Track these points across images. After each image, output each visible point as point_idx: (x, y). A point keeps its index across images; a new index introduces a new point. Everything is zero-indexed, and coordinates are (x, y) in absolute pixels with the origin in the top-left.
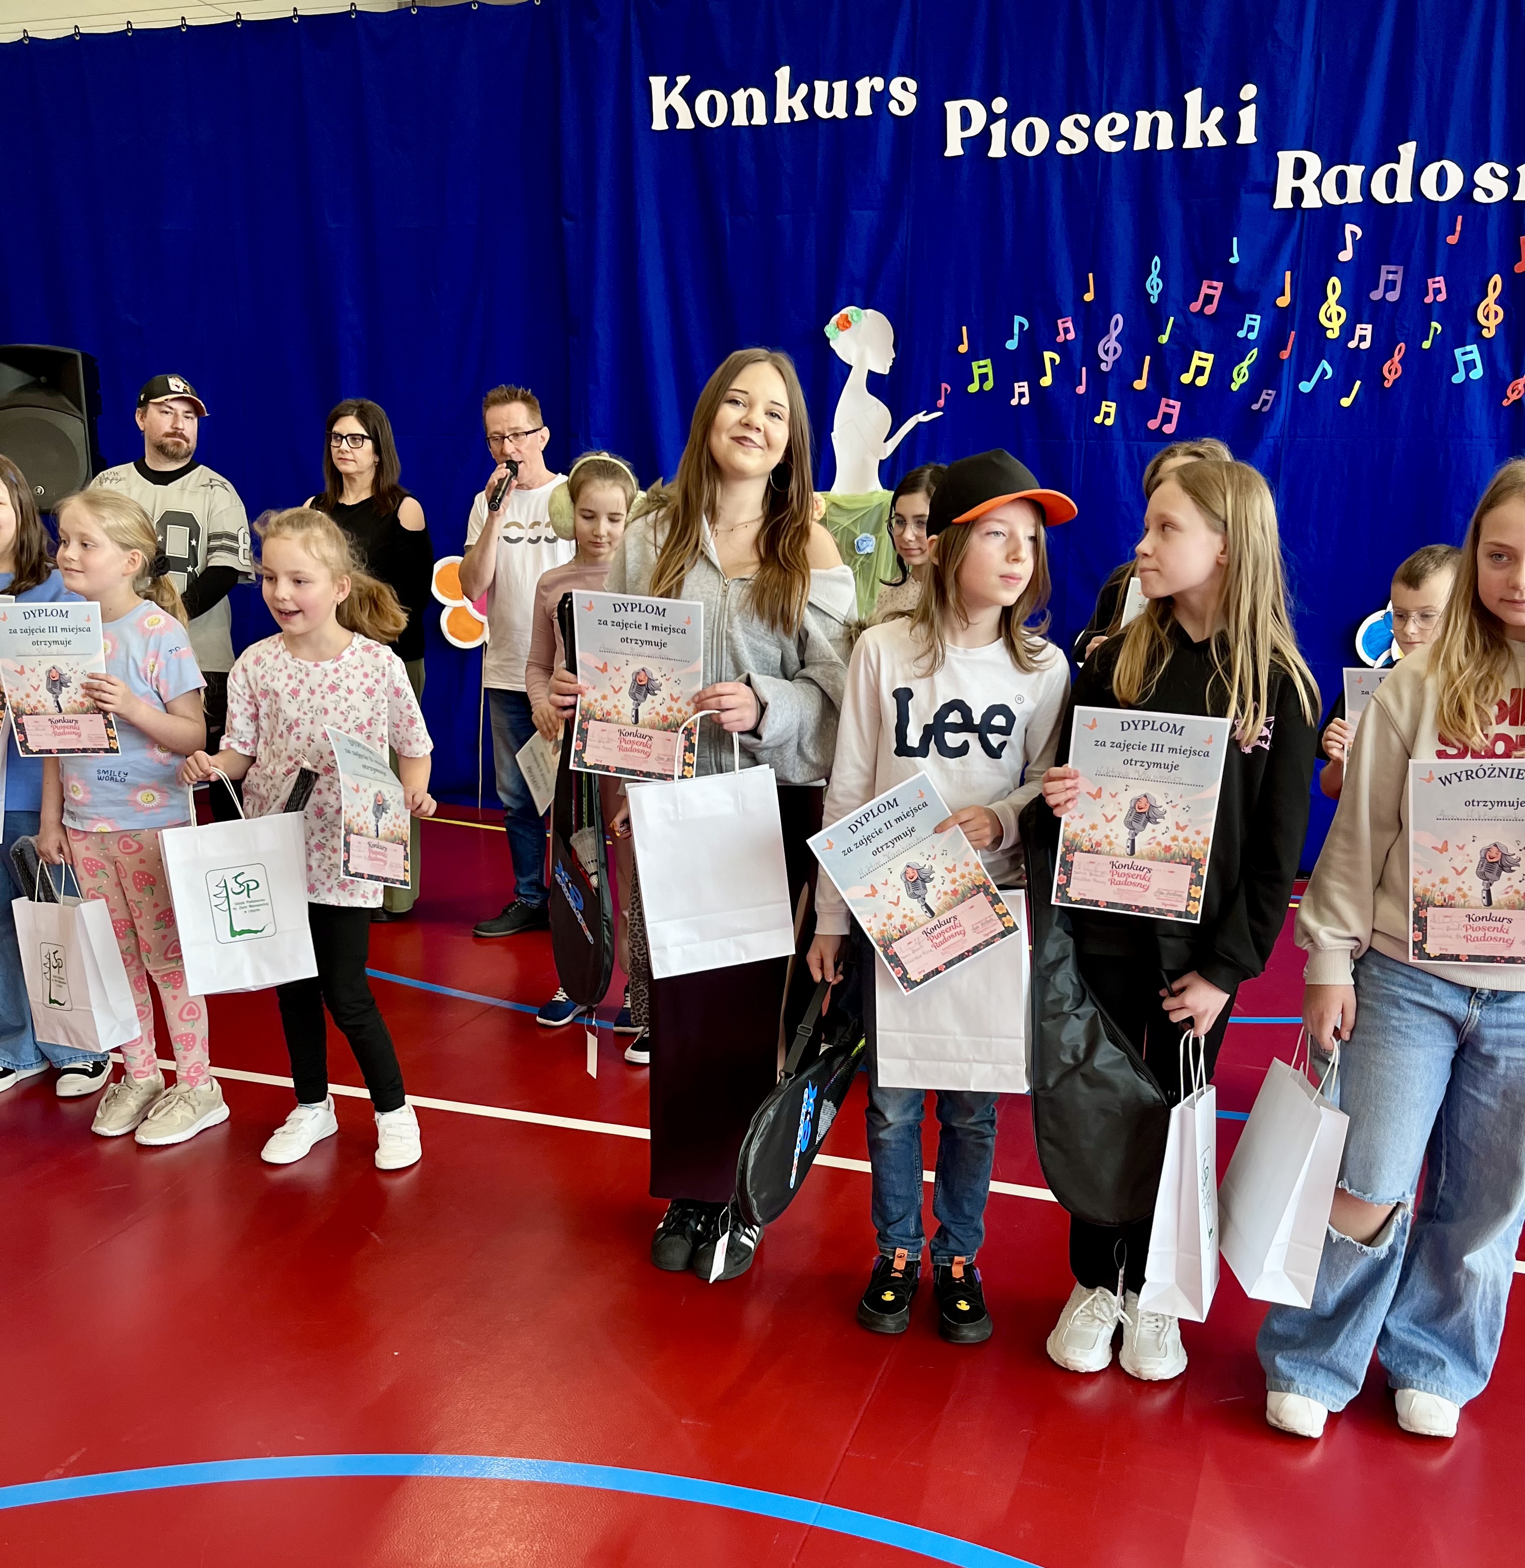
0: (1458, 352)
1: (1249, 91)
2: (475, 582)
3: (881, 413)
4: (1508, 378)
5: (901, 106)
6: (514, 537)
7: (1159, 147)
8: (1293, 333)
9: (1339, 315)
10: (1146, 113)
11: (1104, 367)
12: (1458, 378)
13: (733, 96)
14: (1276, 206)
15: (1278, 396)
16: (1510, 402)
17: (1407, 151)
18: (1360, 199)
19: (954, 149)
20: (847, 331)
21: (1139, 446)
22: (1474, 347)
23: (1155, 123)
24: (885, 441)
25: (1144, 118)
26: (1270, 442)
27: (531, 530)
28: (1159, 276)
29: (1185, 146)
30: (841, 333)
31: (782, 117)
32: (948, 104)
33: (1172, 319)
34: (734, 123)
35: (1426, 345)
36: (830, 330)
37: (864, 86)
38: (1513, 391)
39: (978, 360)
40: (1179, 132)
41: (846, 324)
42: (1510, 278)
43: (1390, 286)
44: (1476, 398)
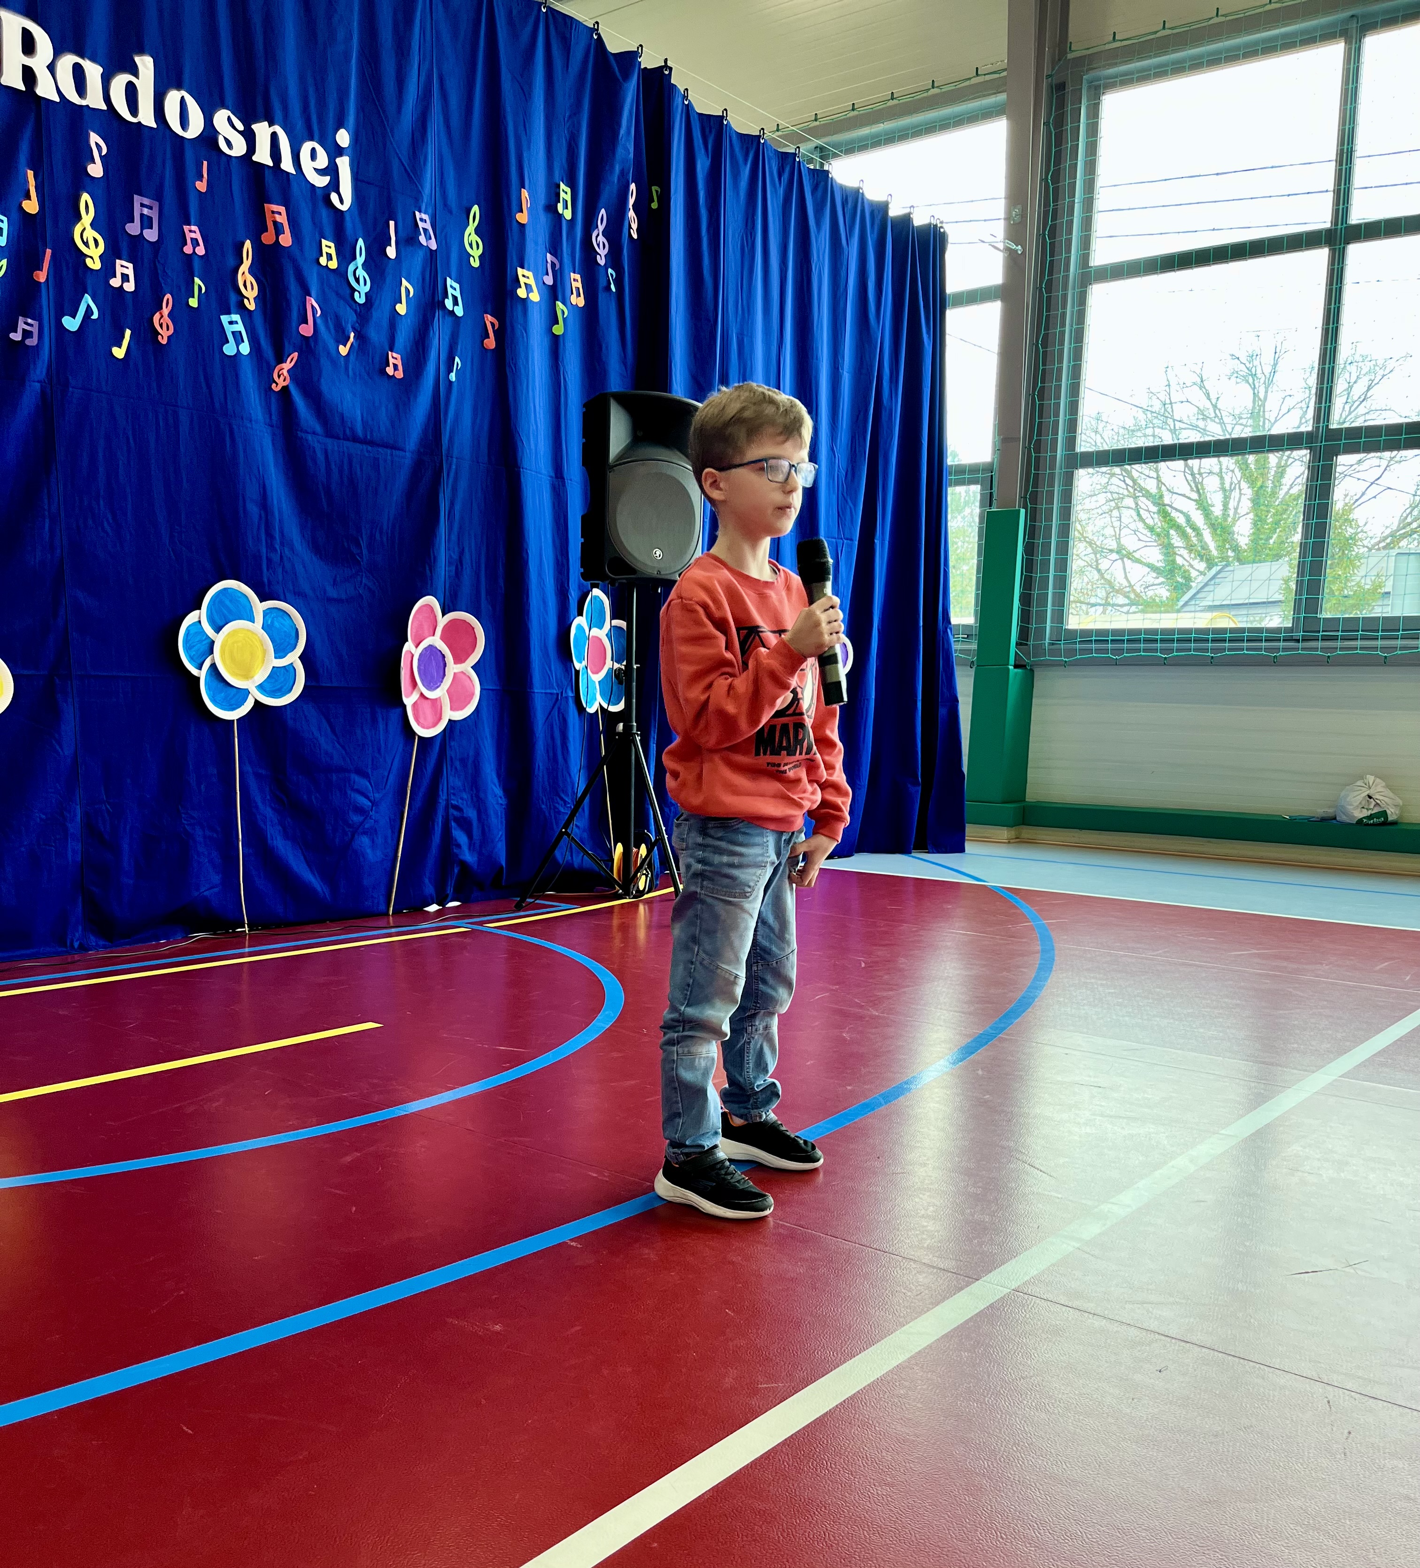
0: (225, 319)
4: (273, 361)
8: (47, 252)
9: (96, 242)
12: (229, 349)
15: (41, 330)
16: (279, 387)
17: (144, 66)
18: (103, 107)
22: (236, 317)
26: (36, 385)
35: (193, 302)
38: (279, 376)
42: (259, 249)
43: (146, 222)
44: (248, 377)
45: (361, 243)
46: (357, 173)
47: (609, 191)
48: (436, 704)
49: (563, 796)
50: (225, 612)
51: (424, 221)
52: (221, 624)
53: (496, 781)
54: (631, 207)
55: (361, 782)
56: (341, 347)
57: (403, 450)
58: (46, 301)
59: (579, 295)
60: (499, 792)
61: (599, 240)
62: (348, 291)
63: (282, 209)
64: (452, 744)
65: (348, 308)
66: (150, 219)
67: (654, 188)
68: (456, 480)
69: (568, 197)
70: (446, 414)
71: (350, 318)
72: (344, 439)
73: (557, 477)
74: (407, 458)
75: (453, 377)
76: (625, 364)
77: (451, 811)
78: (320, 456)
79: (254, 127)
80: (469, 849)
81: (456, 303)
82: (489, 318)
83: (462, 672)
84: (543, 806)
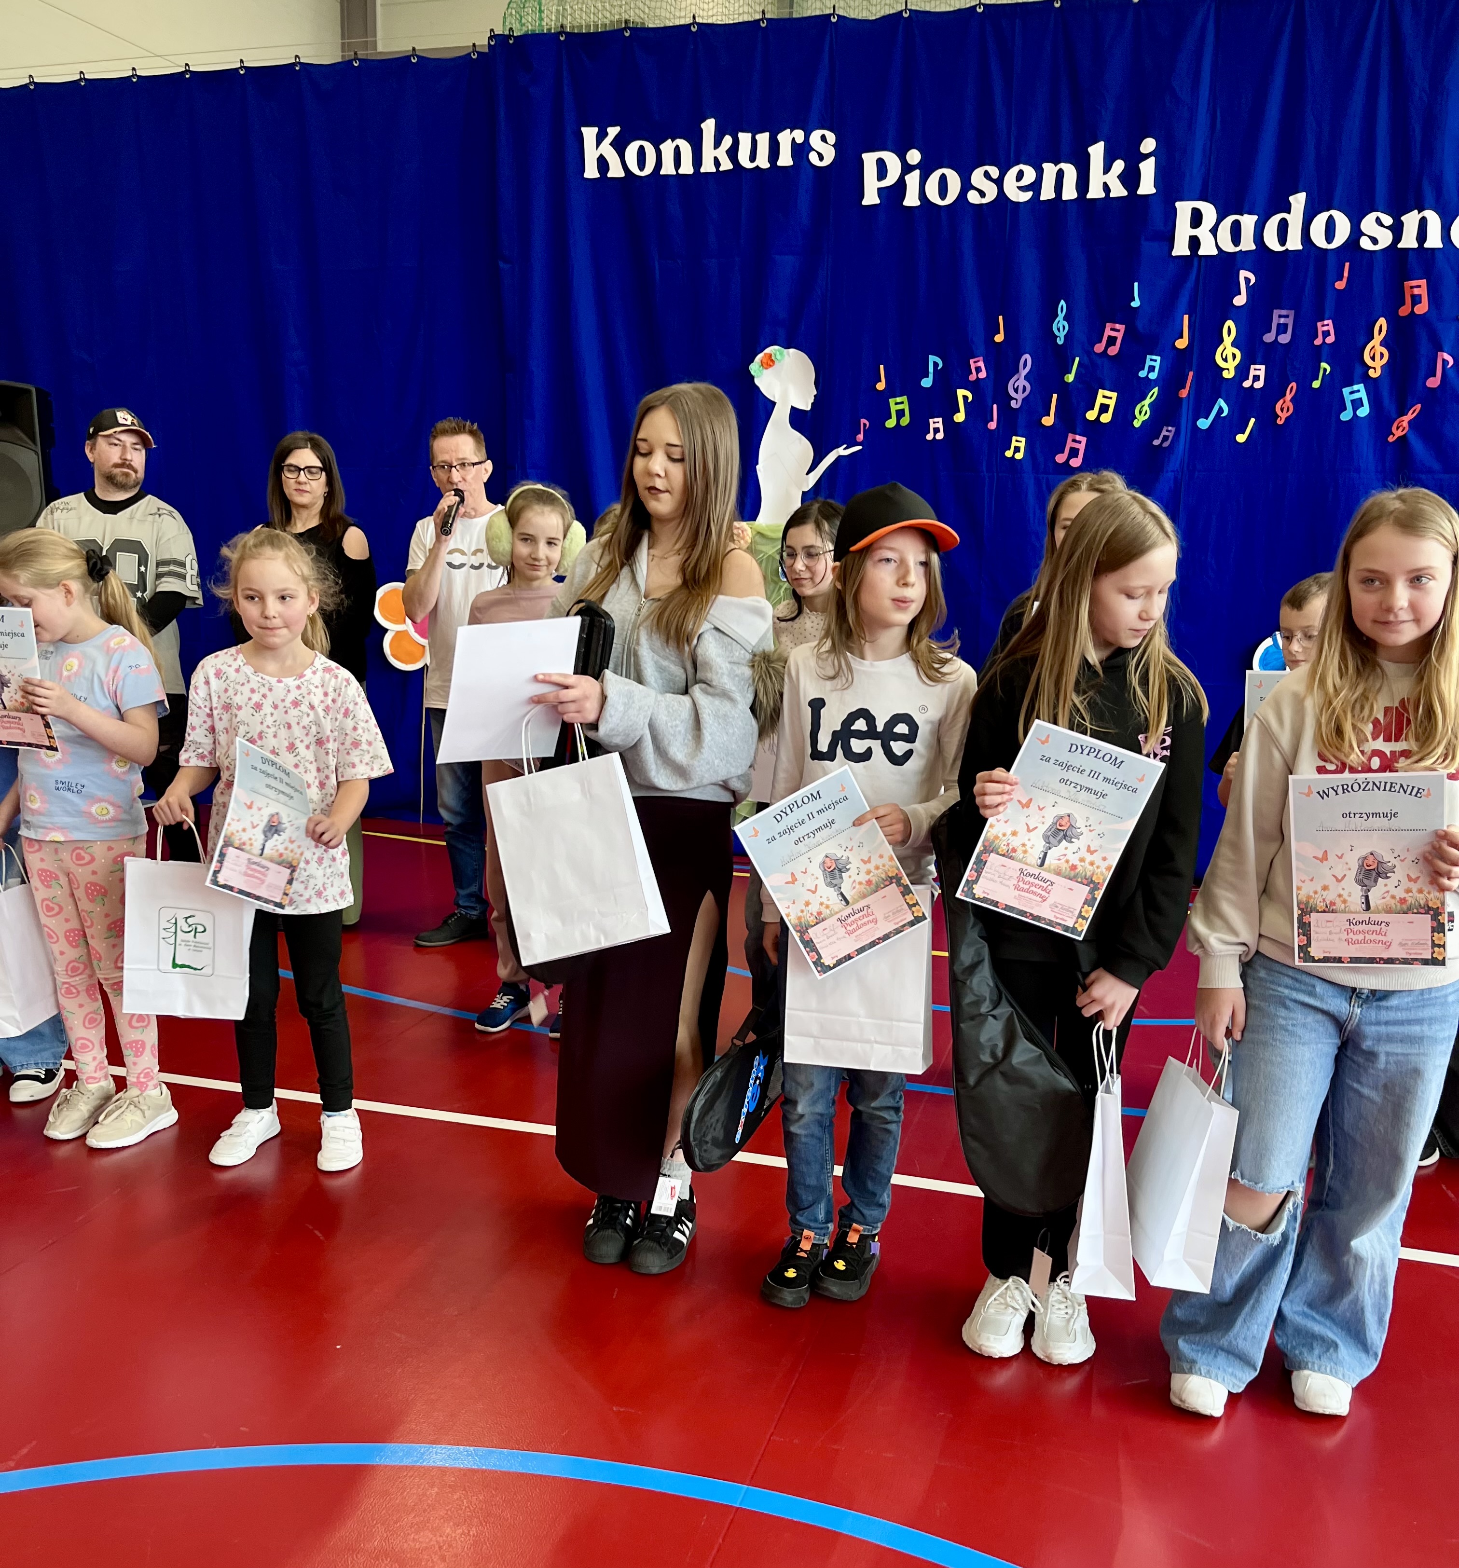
0: (1346, 391)
1: (1148, 145)
2: (420, 604)
3: (802, 447)
4: (1394, 416)
5: (821, 157)
6: (457, 563)
7: (1065, 197)
8: (1191, 374)
9: (1234, 356)
10: (1052, 165)
11: (1013, 404)
12: (1346, 416)
13: (662, 147)
14: (1174, 253)
15: (1177, 434)
16: (1395, 438)
17: (1297, 201)
18: (1253, 247)
19: (871, 198)
20: (770, 369)
21: (1047, 479)
22: (1360, 387)
23: (1060, 175)
24: (808, 473)
25: (1050, 170)
26: (1170, 475)
27: (473, 557)
28: (1065, 319)
29: (1089, 196)
30: (765, 371)
31: (708, 167)
32: (865, 156)
33: (1077, 359)
34: (662, 172)
35: (1316, 384)
36: (754, 368)
37: (785, 138)
38: (1398, 428)
39: (895, 397)
40: (1083, 183)
41: (769, 362)
42: (1394, 321)
43: (1282, 329)
44: (1364, 435)
58: (1185, 412)
63: (1423, 282)
79: (1403, 217)
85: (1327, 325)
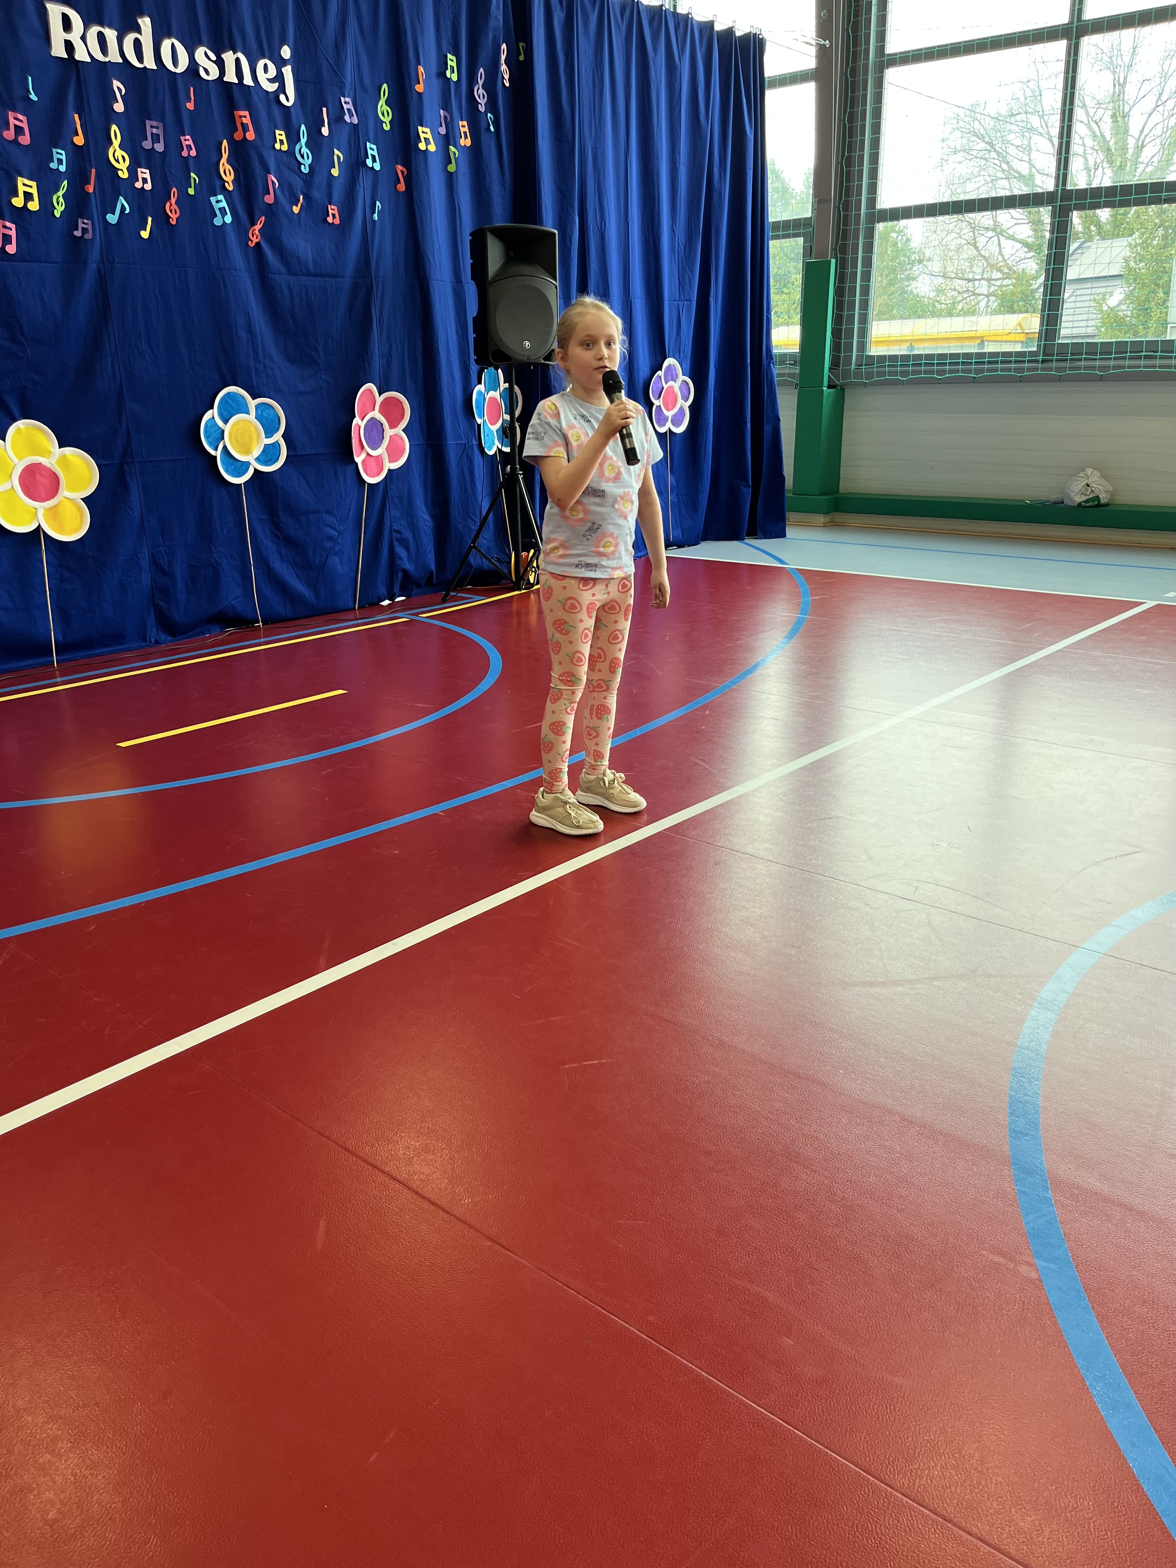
0: (213, 199)
4: (248, 224)
8: (93, 170)
9: (123, 158)
12: (218, 221)
14: (53, 54)
15: (92, 227)
16: (253, 244)
17: (146, 25)
18: (119, 60)
22: (221, 197)
35: (191, 191)
38: (253, 236)
42: (233, 144)
43: (156, 138)
44: (232, 238)
45: (303, 127)
46: (298, 75)
47: (484, 54)
48: (379, 460)
49: (473, 517)
50: (229, 408)
51: (347, 103)
52: (227, 417)
53: (424, 509)
54: (503, 61)
55: (330, 519)
56: (294, 207)
57: (343, 277)
58: (95, 205)
59: (466, 137)
60: (427, 517)
61: (480, 94)
62: (296, 164)
63: (247, 113)
64: (392, 486)
65: (298, 178)
66: (158, 135)
67: (521, 44)
68: (383, 294)
69: (454, 64)
70: (373, 244)
71: (299, 183)
72: (301, 275)
73: (457, 282)
74: (347, 282)
75: (376, 217)
76: (504, 186)
77: (394, 534)
78: (286, 289)
79: (223, 56)
80: (408, 560)
81: (374, 160)
82: (399, 168)
83: (396, 435)
84: (460, 526)
85: (187, 140)
